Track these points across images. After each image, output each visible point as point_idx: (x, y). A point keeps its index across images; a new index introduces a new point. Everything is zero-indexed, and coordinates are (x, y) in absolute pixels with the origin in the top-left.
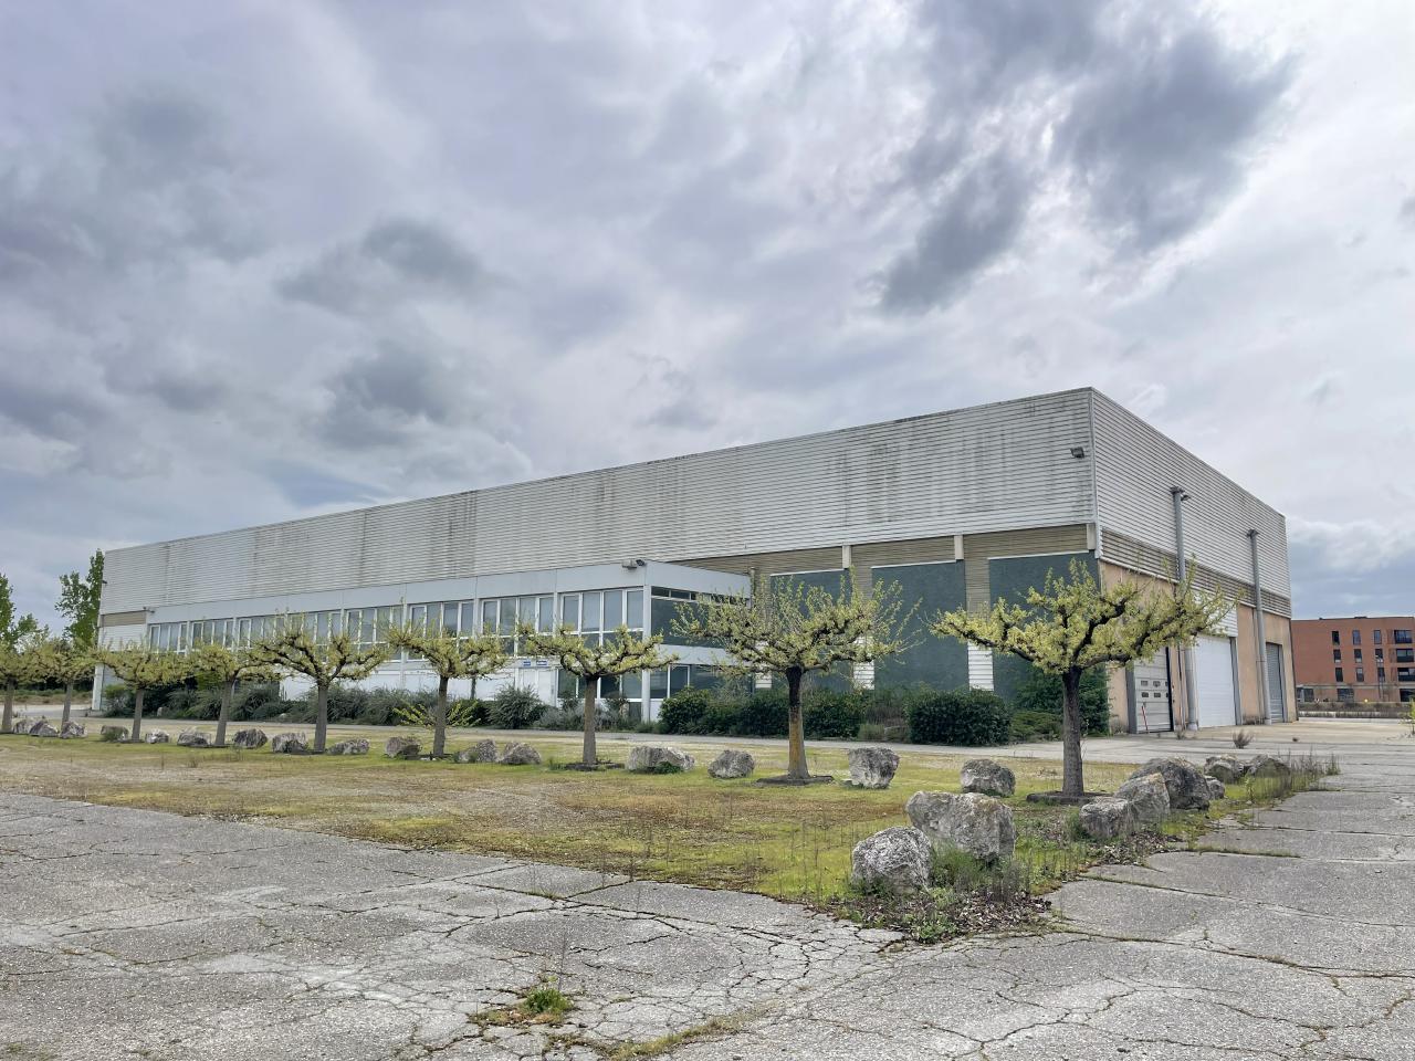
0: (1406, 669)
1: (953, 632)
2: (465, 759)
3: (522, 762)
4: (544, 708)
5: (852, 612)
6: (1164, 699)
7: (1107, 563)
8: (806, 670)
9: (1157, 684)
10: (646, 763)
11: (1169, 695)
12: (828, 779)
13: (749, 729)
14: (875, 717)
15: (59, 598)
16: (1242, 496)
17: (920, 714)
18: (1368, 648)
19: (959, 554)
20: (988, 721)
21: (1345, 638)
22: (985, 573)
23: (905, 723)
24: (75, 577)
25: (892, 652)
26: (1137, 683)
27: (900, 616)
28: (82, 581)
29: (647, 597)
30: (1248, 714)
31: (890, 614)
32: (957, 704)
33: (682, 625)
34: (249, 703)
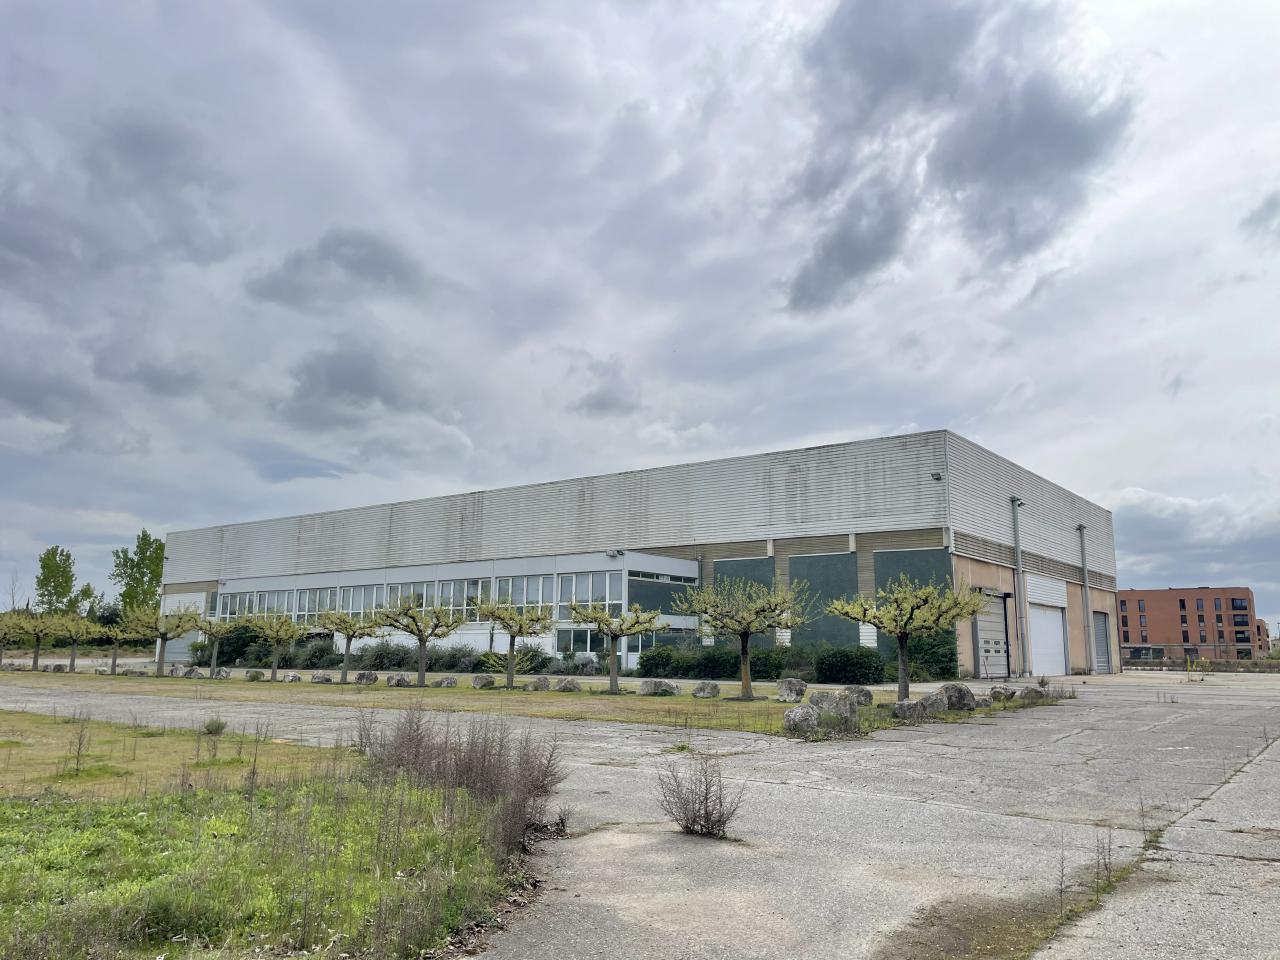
0: (1242, 632)
1: (837, 612)
2: (531, 689)
3: (571, 690)
4: (550, 659)
5: (779, 600)
6: (1003, 654)
7: (958, 556)
8: (752, 633)
9: (997, 643)
10: (652, 690)
11: (1007, 652)
12: (765, 699)
13: (702, 674)
14: (792, 666)
15: (112, 569)
16: (1072, 499)
17: (823, 663)
18: (1210, 613)
19: (852, 547)
20: (869, 667)
21: (1191, 605)
22: (872, 561)
23: (812, 670)
24: (125, 552)
25: (803, 623)
26: (981, 643)
27: (808, 601)
28: (131, 555)
29: (625, 577)
30: (1076, 667)
31: (801, 601)
32: (847, 656)
33: (678, 606)
34: (314, 655)
